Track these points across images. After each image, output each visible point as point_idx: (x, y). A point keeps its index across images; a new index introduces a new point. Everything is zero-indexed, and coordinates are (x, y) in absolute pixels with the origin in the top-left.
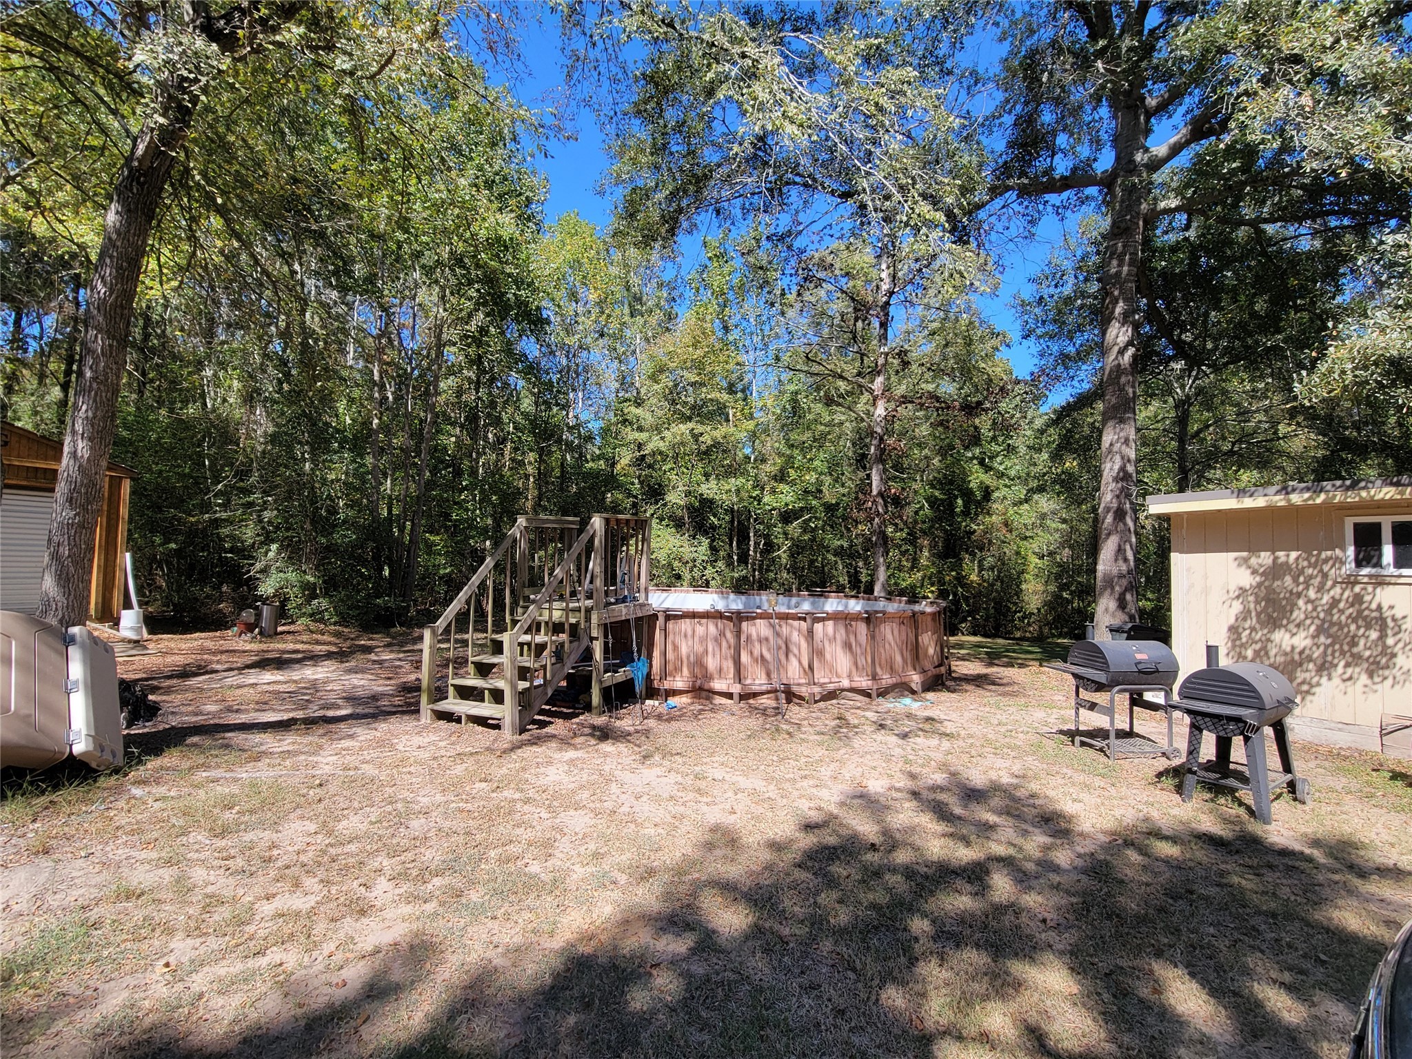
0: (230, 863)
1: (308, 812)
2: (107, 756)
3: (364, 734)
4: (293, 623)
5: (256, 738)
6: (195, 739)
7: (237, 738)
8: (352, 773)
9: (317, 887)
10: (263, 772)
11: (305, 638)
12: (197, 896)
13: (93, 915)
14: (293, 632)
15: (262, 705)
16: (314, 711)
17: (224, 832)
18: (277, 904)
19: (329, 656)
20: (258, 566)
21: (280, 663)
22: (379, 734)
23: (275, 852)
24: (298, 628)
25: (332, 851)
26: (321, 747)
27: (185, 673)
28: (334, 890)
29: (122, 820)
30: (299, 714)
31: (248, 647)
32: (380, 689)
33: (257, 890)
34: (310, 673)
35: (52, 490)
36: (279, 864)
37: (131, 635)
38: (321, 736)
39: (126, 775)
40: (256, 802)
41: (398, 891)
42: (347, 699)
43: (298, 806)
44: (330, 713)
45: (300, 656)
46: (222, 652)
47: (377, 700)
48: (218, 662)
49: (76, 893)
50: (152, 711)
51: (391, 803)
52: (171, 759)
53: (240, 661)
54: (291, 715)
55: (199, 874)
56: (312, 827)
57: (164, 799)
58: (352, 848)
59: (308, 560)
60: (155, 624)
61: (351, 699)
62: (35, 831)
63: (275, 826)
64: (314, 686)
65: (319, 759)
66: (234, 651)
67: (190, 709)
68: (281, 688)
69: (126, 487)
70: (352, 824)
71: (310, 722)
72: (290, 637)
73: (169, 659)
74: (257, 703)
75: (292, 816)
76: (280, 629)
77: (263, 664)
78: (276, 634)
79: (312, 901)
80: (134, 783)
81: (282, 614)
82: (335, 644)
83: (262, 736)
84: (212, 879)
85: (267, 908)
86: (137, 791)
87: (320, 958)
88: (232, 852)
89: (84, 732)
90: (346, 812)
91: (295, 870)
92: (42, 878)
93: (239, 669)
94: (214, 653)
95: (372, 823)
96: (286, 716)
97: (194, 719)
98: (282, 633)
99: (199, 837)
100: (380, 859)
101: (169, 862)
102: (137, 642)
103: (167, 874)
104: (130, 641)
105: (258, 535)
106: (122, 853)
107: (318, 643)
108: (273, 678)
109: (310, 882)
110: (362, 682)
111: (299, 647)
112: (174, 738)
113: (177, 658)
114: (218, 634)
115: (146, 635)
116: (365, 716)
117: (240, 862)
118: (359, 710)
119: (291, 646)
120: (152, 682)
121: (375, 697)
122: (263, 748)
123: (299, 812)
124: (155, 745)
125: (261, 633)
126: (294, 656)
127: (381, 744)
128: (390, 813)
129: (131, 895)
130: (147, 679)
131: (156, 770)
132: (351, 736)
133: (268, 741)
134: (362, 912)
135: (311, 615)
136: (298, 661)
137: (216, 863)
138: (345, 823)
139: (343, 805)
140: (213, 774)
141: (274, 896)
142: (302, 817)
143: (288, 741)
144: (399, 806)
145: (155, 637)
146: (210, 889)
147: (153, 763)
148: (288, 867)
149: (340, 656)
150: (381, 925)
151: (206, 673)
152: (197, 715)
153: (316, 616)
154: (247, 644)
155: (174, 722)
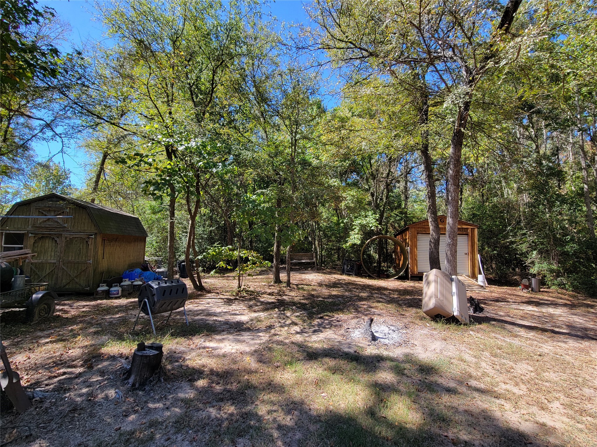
0: (495, 366)
1: (531, 363)
2: (463, 319)
3: (572, 343)
4: (549, 288)
5: (517, 329)
6: (493, 322)
7: (509, 327)
8: (558, 356)
9: (525, 390)
10: (516, 342)
11: (554, 295)
12: (481, 370)
13: (452, 361)
14: (549, 292)
15: (523, 318)
16: (548, 326)
17: (495, 356)
18: (508, 387)
19: (565, 305)
20: (529, 261)
21: (538, 304)
22: (582, 346)
23: (512, 370)
24: (551, 290)
25: (537, 381)
26: (547, 342)
27: (497, 300)
28: (532, 394)
29: (466, 339)
30: (540, 326)
31: (525, 295)
32: (592, 326)
33: (502, 379)
34: (551, 310)
35: (445, 234)
36: (513, 374)
37: (482, 284)
38: (549, 338)
39: (469, 327)
40: (510, 351)
41: (564, 411)
42: (568, 326)
43: (527, 359)
44: (557, 330)
45: (549, 302)
46: (514, 295)
47: (587, 331)
48: (511, 299)
49: (450, 353)
50: (481, 310)
51: (576, 376)
52: (483, 326)
53: (519, 299)
54: (536, 325)
55: (483, 364)
56: (531, 369)
57: (478, 338)
58: (547, 384)
59: (553, 259)
60: (490, 281)
61: (570, 326)
62: (444, 334)
63: (515, 362)
64: (551, 316)
65: (544, 346)
66: (519, 296)
67: (494, 312)
68: (536, 314)
69: (476, 231)
70: (551, 375)
71: (544, 330)
72: (546, 294)
73: (493, 294)
74: (522, 317)
75: (523, 361)
76: (541, 290)
77: (529, 303)
78: (540, 291)
79: (521, 393)
80: (471, 330)
81: (542, 283)
82: (570, 301)
83: (520, 329)
84: (487, 368)
85: (504, 386)
86: (471, 332)
87: (519, 413)
88: (496, 363)
89: (457, 309)
90: (549, 370)
91: (518, 380)
92: (443, 346)
93: (519, 303)
94: (510, 295)
95: (561, 379)
96: (533, 325)
97: (495, 316)
98: (543, 292)
99: (487, 354)
100: (560, 395)
101: (475, 357)
102: (482, 286)
103: (474, 360)
104: (480, 286)
105: (528, 247)
106: (463, 348)
107: (561, 298)
108: (533, 309)
109: (522, 386)
110: (581, 321)
111: (550, 299)
112: (487, 320)
113: (496, 294)
114: (514, 288)
115: (487, 285)
116: (577, 336)
117: (498, 367)
118: (573, 332)
119: (546, 298)
120: (484, 301)
121: (586, 329)
122: (519, 334)
123: (527, 361)
124: (480, 320)
125: (532, 290)
126: (546, 302)
127: (581, 350)
128: (572, 380)
129: (462, 360)
130: (484, 300)
131: (478, 329)
132: (565, 342)
133: (522, 332)
134: (543, 409)
135: (559, 285)
136: (547, 305)
137: (491, 364)
138: (547, 374)
139: (548, 367)
140: (497, 336)
141: (507, 384)
142: (528, 364)
143: (531, 334)
144: (580, 380)
145: (490, 286)
146: (486, 370)
147: (478, 326)
148: (516, 377)
149: (572, 306)
150: (550, 418)
151: (506, 302)
152: (496, 314)
153: (561, 285)
154: (525, 294)
155: (488, 315)
